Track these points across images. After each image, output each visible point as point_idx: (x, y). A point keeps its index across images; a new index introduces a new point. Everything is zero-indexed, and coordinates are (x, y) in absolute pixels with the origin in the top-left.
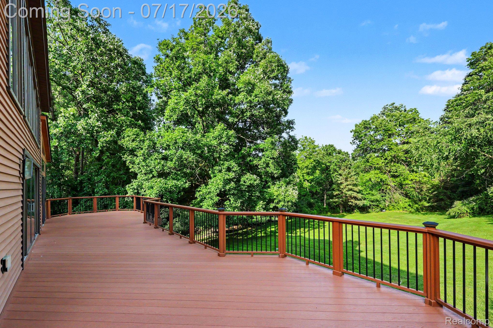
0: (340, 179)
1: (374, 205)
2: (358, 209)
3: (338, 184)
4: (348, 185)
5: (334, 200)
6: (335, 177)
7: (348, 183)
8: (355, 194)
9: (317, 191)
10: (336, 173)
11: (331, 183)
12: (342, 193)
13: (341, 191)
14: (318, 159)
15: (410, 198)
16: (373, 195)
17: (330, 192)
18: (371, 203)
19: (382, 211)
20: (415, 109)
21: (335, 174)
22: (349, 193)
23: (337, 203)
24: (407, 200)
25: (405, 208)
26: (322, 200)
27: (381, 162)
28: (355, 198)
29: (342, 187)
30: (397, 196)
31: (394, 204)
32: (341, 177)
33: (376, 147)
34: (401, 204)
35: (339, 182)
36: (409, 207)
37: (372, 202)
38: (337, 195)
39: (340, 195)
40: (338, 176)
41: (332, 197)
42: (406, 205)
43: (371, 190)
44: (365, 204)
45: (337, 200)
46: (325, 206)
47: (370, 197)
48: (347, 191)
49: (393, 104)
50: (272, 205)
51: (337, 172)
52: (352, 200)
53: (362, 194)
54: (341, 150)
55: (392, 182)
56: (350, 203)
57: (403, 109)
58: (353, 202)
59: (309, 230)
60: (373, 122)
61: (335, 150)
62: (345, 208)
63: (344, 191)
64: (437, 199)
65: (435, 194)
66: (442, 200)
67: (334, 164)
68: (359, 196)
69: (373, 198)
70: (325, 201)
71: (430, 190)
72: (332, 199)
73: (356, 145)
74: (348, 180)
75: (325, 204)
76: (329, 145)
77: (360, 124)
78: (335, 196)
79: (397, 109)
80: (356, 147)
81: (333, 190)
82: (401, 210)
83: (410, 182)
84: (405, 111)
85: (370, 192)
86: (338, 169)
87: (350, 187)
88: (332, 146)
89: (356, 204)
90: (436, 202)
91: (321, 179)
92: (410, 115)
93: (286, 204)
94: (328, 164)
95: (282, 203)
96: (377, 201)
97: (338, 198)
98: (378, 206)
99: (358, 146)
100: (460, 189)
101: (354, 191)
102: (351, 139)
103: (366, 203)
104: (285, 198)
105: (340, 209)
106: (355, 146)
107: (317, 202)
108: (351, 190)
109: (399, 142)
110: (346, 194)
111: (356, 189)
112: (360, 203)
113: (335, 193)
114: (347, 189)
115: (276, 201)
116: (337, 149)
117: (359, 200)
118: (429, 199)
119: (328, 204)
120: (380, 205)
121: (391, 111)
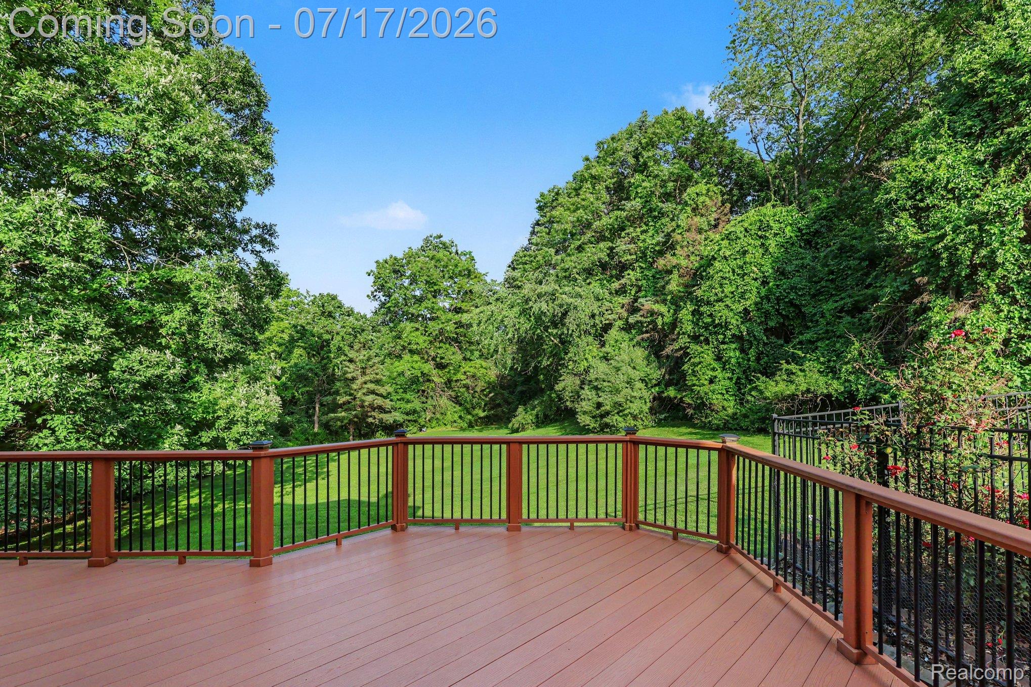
0: (352, 370)
1: (409, 421)
2: (383, 430)
3: (347, 379)
4: (365, 383)
5: (339, 415)
6: (340, 366)
7: (367, 378)
8: (379, 401)
9: (294, 397)
10: (343, 358)
11: (332, 379)
12: (355, 399)
13: (351, 395)
14: (302, 321)
15: (461, 405)
16: (408, 401)
17: (329, 399)
18: (406, 417)
19: (421, 430)
20: (470, 252)
21: (341, 359)
22: (369, 398)
23: (346, 421)
24: (458, 408)
25: (455, 422)
26: (310, 416)
27: (421, 341)
28: (381, 409)
29: (354, 386)
30: (444, 402)
31: (438, 416)
32: (352, 366)
33: (414, 311)
34: (449, 417)
35: (349, 376)
36: (459, 421)
37: (407, 414)
38: (344, 404)
39: (349, 403)
40: (348, 364)
41: (335, 407)
42: (456, 417)
43: (405, 392)
44: (397, 418)
45: (343, 414)
46: (316, 430)
47: (403, 405)
48: (364, 394)
49: (440, 237)
50: (206, 436)
51: (346, 355)
52: (373, 413)
53: (391, 400)
54: (352, 310)
55: (438, 378)
56: (370, 420)
57: (454, 251)
58: (376, 417)
59: (294, 487)
60: (409, 263)
61: (340, 307)
62: (360, 431)
63: (359, 395)
64: (492, 405)
65: (491, 398)
66: (499, 405)
67: (339, 338)
68: (388, 404)
69: (409, 406)
70: (316, 418)
71: (484, 390)
72: (334, 411)
73: (379, 303)
74: (368, 371)
75: (316, 425)
76: (328, 295)
77: (386, 262)
78: (341, 406)
79: (445, 247)
80: (377, 306)
81: (337, 393)
82: (449, 426)
83: (463, 377)
84: (457, 253)
85: (404, 395)
86: (346, 349)
87: (372, 386)
88: (334, 298)
89: (381, 420)
90: (492, 409)
91: (311, 370)
92: (464, 262)
93: (250, 430)
94: (326, 337)
95: (239, 428)
96: (415, 412)
97: (346, 410)
98: (415, 421)
99: (383, 305)
100: (519, 389)
101: (377, 394)
102: (370, 289)
103: (398, 416)
104: (248, 414)
105: (348, 433)
106: (376, 304)
107: (299, 421)
108: (373, 392)
109: (447, 306)
110: (363, 401)
111: (382, 390)
112: (389, 418)
113: (341, 400)
114: (365, 391)
115: (222, 423)
116: (346, 306)
117: (386, 412)
118: (485, 405)
119: (326, 426)
120: (420, 420)
121: (436, 248)
